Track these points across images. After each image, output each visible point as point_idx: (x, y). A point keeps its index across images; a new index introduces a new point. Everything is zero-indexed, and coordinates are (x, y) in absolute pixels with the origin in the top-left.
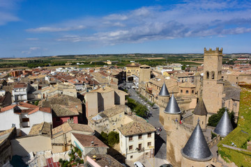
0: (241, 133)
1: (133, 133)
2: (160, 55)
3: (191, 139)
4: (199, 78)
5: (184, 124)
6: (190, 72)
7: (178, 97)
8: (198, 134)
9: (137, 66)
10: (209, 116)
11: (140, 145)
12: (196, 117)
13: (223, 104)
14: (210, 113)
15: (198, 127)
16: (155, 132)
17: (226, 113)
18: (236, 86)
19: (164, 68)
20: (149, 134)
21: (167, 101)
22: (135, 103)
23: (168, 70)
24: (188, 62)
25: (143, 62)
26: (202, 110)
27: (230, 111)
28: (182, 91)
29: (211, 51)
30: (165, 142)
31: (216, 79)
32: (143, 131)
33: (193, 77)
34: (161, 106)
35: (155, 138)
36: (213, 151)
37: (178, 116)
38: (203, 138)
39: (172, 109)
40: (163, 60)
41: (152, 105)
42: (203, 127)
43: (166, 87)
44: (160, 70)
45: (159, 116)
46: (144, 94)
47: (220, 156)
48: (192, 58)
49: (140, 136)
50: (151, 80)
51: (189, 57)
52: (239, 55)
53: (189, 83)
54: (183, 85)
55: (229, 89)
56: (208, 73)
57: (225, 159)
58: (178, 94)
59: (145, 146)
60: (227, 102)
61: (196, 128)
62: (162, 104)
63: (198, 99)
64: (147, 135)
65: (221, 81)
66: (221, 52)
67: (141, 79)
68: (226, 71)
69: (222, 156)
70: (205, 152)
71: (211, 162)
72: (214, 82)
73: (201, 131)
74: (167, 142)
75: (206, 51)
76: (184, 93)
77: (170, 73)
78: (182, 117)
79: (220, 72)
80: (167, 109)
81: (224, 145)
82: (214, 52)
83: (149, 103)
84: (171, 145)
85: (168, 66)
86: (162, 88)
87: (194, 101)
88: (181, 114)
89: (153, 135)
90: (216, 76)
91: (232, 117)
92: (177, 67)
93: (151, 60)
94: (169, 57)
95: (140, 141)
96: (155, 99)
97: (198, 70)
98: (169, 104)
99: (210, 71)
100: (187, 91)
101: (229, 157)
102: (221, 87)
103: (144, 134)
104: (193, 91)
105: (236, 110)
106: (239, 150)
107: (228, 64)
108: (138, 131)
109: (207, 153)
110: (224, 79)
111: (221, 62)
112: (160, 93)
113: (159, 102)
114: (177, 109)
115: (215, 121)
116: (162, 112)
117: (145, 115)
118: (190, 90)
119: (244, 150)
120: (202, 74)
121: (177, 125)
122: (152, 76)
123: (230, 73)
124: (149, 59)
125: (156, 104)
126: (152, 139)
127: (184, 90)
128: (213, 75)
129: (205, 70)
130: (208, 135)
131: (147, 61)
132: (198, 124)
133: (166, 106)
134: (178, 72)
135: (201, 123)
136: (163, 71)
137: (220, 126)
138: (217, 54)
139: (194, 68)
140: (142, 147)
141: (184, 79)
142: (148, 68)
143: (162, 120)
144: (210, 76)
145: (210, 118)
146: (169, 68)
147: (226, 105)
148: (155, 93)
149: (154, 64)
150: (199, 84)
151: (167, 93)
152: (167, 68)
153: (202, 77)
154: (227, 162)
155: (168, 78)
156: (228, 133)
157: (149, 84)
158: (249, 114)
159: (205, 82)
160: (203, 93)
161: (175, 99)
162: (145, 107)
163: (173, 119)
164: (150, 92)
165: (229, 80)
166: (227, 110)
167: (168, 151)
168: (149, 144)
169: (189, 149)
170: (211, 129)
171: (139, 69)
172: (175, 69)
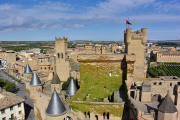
0: (82, 92)
1: (5, 107)
2: (24, 42)
3: (51, 102)
4: (53, 58)
5: (45, 92)
6: (47, 54)
7: (39, 73)
8: (55, 98)
9: (4, 52)
10: (62, 83)
11: (12, 115)
12: (53, 86)
13: (70, 74)
14: (62, 82)
15: (55, 92)
16: (24, 102)
17: (72, 80)
18: (77, 62)
19: (27, 52)
20: (19, 104)
21: (31, 76)
22: (4, 82)
23: (30, 54)
24: (44, 47)
25: (9, 48)
26: (56, 80)
27: (75, 79)
28: (41, 68)
29: (60, 39)
30: (33, 108)
31: (64, 58)
32: (14, 103)
33: (49, 58)
34: (27, 81)
35: (25, 107)
36: (67, 107)
37: (40, 87)
38: (59, 99)
39: (35, 83)
40: (26, 46)
41: (19, 81)
42: (59, 92)
43: (29, 67)
44: (24, 54)
45: (25, 89)
46: (12, 73)
47: (71, 109)
48: (47, 44)
49: (11, 107)
50: (17, 62)
51: (46, 43)
52: (78, 42)
53: (46, 62)
54: (42, 64)
55: (73, 64)
56: (59, 55)
57: (75, 111)
58: (39, 71)
59: (16, 115)
60: (72, 73)
61: (54, 94)
62: (27, 79)
63: (53, 73)
64: (17, 106)
65: (68, 59)
66: (66, 40)
67: (8, 62)
68: (70, 52)
69: (73, 109)
70: (61, 108)
71: (67, 115)
72: (63, 60)
73: (58, 95)
74: (35, 108)
75: (56, 39)
76: (43, 70)
77: (32, 56)
78: (43, 87)
79: (66, 53)
80: (31, 83)
81: (73, 102)
82: (62, 40)
83: (17, 80)
84: (38, 109)
85: (30, 50)
86: (26, 67)
87: (51, 74)
88: (42, 85)
89: (22, 105)
90: (64, 56)
91: (76, 82)
92: (37, 51)
93: (16, 46)
94: (30, 44)
95: (12, 112)
96: (21, 77)
97: (52, 52)
98: (32, 79)
99: (60, 53)
100: (45, 68)
101: (77, 108)
102: (68, 63)
103: (15, 105)
104: (49, 68)
105: (78, 77)
106: (82, 102)
107: (71, 47)
108: (9, 104)
109: (63, 109)
110: (70, 58)
111: (67, 47)
112: (25, 72)
113: (25, 78)
114: (39, 82)
115: (66, 87)
116: (28, 86)
117: (14, 90)
118: (47, 67)
119: (85, 102)
120: (55, 55)
121: (40, 94)
122: (18, 59)
123: (73, 53)
124: (14, 45)
125: (22, 80)
126: (22, 108)
127: (43, 68)
128: (62, 56)
129: (57, 52)
130: (62, 97)
131: (13, 47)
132: (55, 90)
133: (30, 80)
134: (38, 54)
135: (57, 90)
136: (26, 55)
137: (70, 89)
138: (64, 41)
139: (50, 51)
140: (14, 116)
141: (43, 60)
142: (14, 52)
143: (28, 92)
144: (60, 56)
145: (63, 85)
146: (31, 52)
147: (72, 75)
148: (21, 72)
149: (18, 49)
150: (53, 62)
151: (31, 71)
152: (29, 52)
153: (55, 57)
154: (76, 112)
155: (30, 59)
156: (75, 93)
157: (15, 65)
158: (86, 79)
159: (57, 60)
160: (57, 68)
161: (37, 75)
162: (14, 84)
163: (37, 90)
164: (17, 71)
165: (72, 58)
166: (73, 78)
167: (36, 114)
168: (20, 112)
169: (51, 109)
170: (64, 92)
171: (6, 54)
172: (36, 52)
